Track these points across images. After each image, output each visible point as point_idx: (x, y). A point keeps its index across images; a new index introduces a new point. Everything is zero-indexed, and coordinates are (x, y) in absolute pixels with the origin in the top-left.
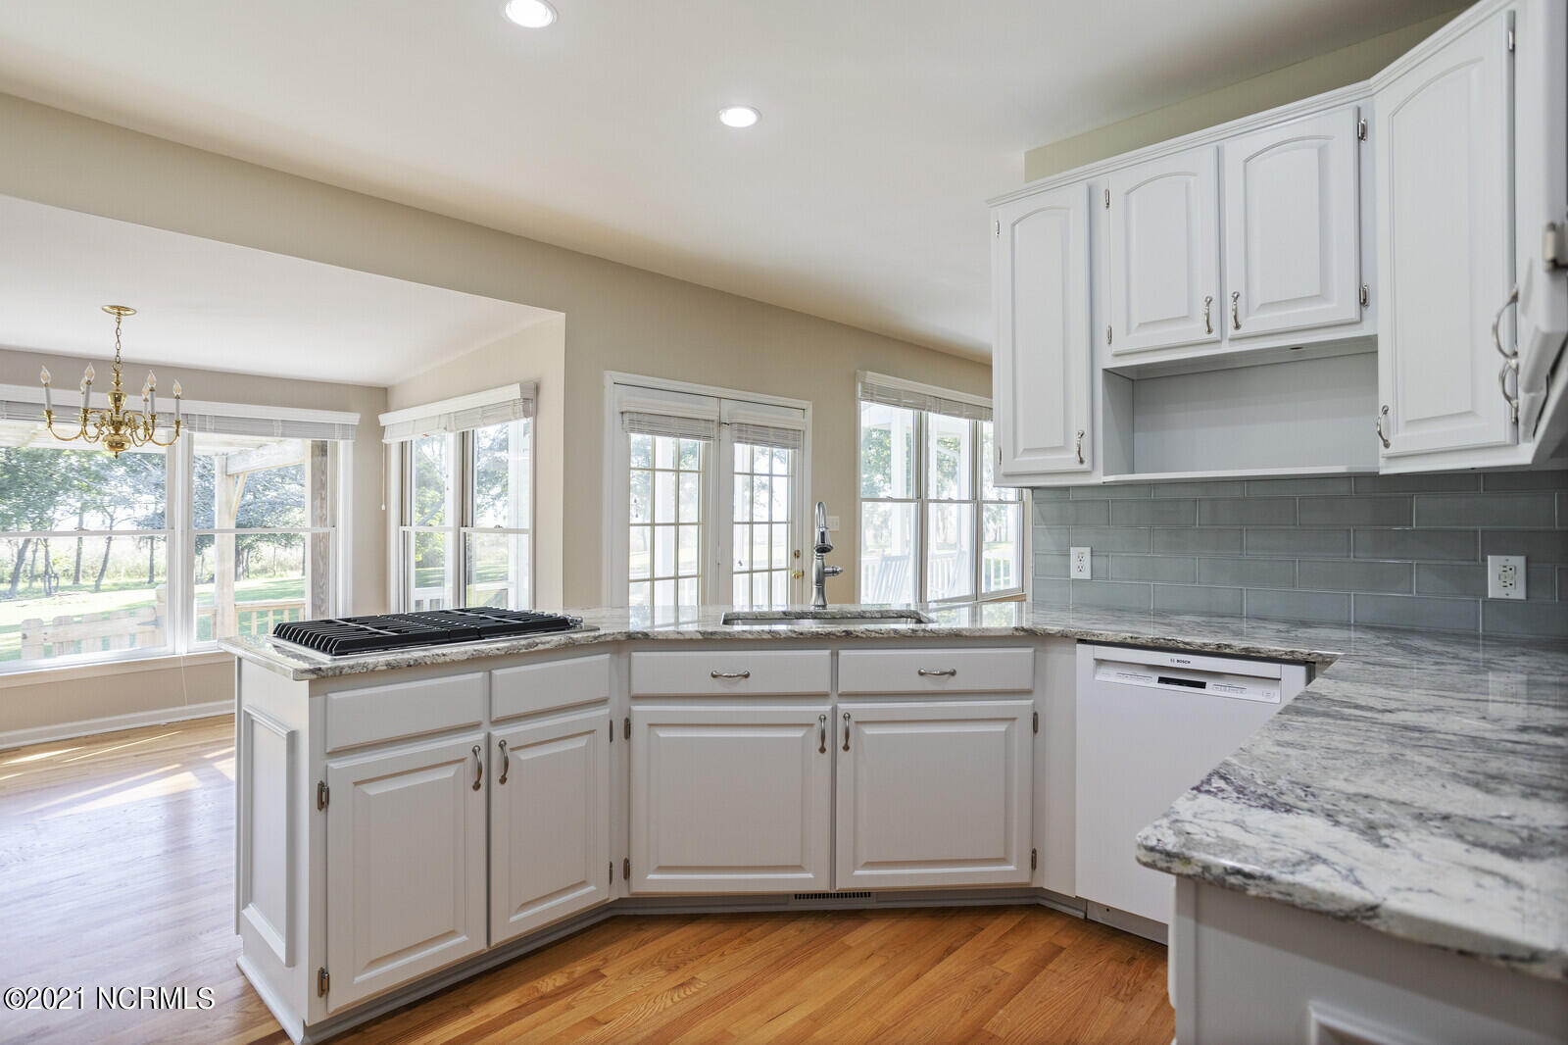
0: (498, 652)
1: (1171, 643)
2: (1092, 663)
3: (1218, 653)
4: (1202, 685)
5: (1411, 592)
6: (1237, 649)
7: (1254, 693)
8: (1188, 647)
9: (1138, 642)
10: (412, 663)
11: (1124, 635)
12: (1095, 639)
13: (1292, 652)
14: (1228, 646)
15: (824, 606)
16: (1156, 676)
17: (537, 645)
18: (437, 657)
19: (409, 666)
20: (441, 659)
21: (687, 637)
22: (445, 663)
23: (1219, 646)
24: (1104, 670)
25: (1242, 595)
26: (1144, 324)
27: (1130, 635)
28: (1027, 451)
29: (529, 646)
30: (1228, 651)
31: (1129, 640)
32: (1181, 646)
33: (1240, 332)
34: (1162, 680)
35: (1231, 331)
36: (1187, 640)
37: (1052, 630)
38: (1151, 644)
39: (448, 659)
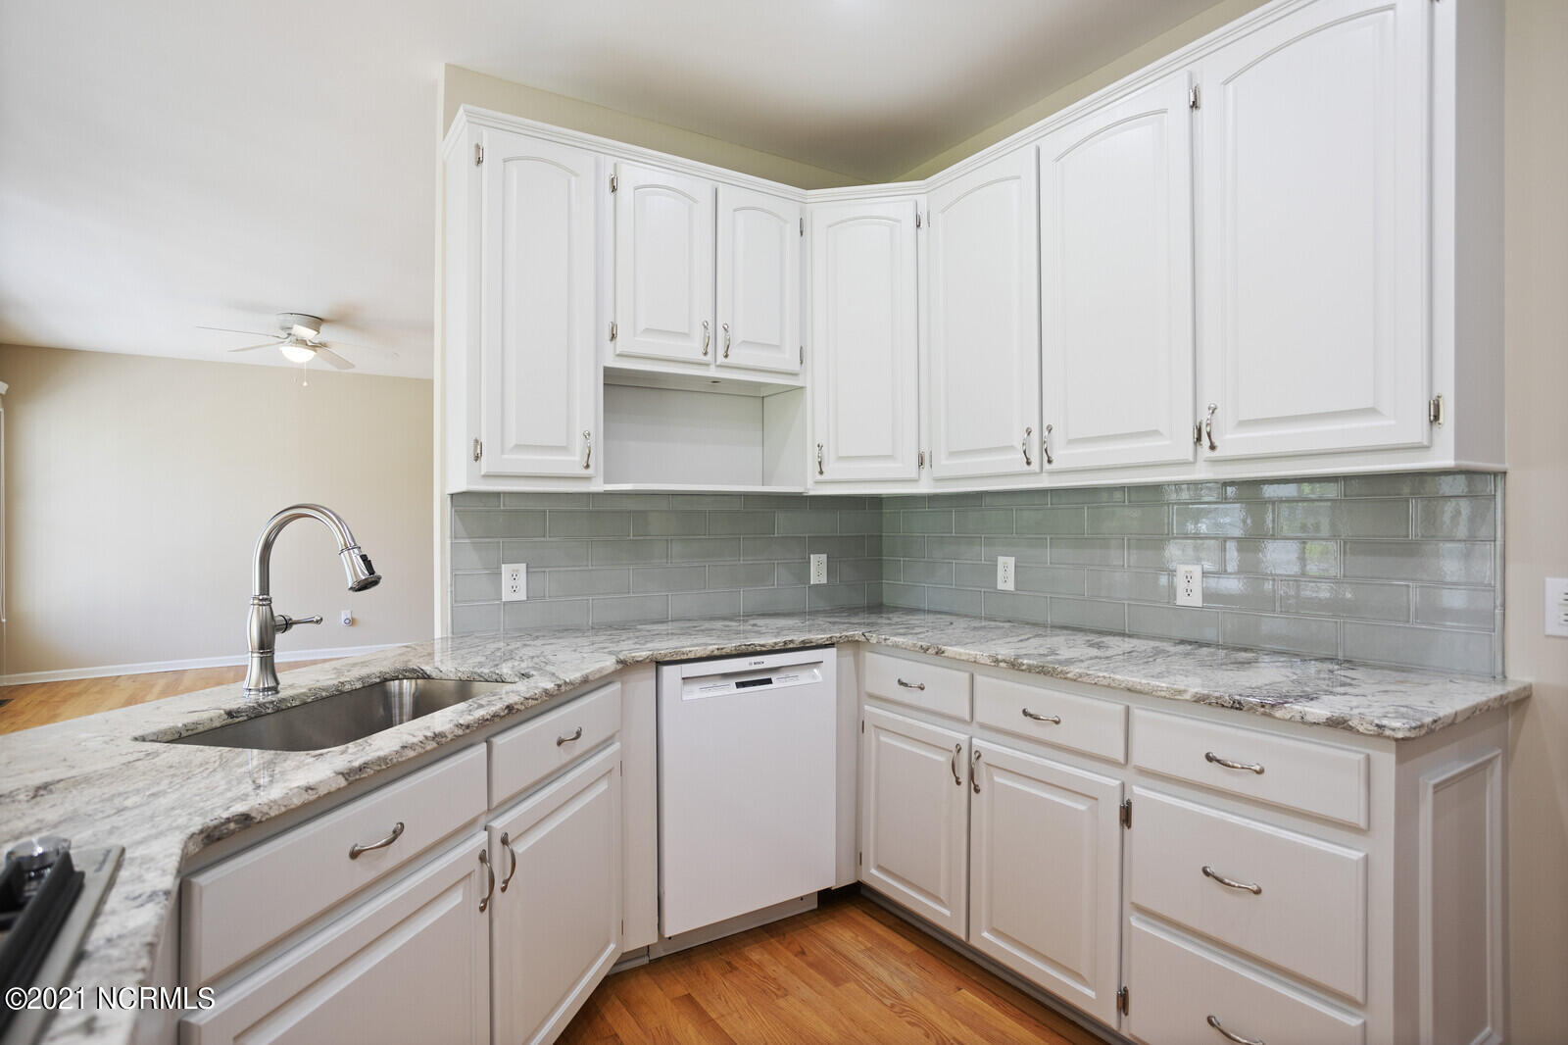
1: (750, 648)
2: (681, 681)
3: (785, 649)
4: (769, 681)
5: (774, 585)
6: (797, 642)
7: (804, 678)
8: (764, 649)
9: (724, 652)
11: (711, 648)
12: (685, 657)
13: (831, 637)
14: (791, 641)
15: (275, 690)
16: (733, 682)
21: (323, 791)
23: (785, 643)
24: (689, 687)
25: (668, 600)
26: (652, 330)
27: (717, 647)
28: (519, 447)
30: (791, 646)
31: (716, 653)
32: (758, 648)
33: (729, 361)
34: (740, 685)
35: (721, 359)
36: (762, 642)
37: (640, 656)
38: (734, 652)
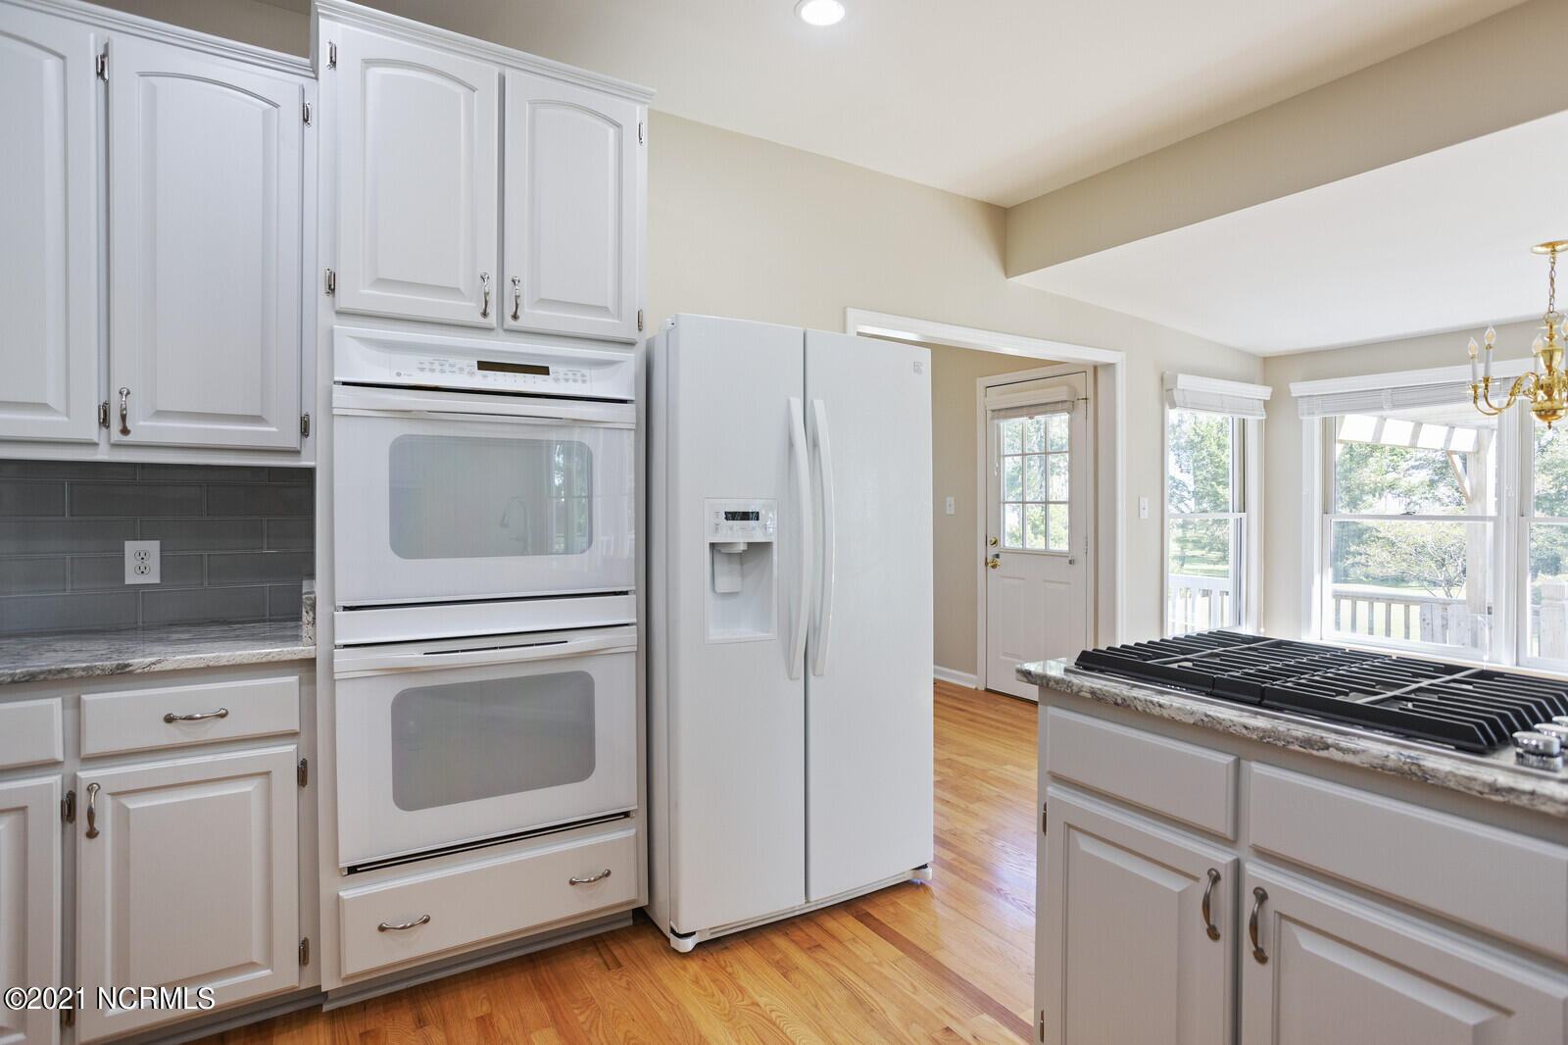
0: (1244, 731)
10: (1119, 701)
17: (1327, 747)
18: (1151, 706)
19: (1116, 704)
20: (1156, 711)
22: (1161, 718)
29: (1307, 742)
39: (1165, 713)
